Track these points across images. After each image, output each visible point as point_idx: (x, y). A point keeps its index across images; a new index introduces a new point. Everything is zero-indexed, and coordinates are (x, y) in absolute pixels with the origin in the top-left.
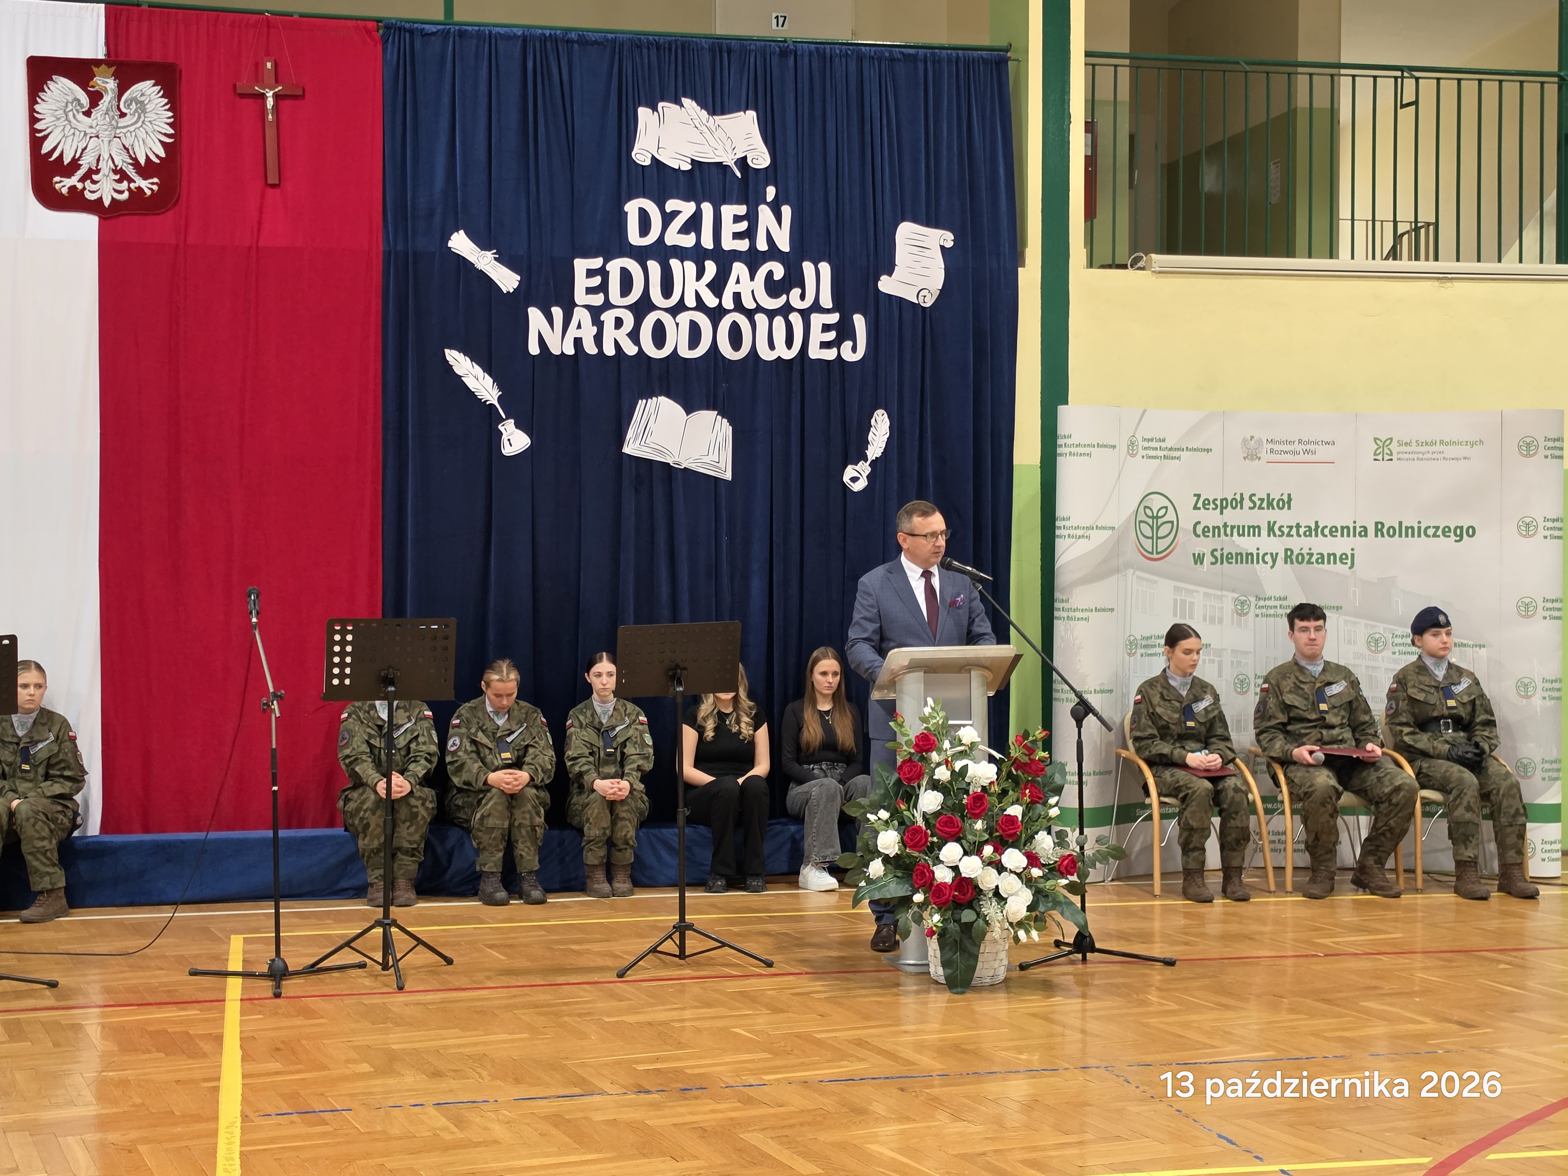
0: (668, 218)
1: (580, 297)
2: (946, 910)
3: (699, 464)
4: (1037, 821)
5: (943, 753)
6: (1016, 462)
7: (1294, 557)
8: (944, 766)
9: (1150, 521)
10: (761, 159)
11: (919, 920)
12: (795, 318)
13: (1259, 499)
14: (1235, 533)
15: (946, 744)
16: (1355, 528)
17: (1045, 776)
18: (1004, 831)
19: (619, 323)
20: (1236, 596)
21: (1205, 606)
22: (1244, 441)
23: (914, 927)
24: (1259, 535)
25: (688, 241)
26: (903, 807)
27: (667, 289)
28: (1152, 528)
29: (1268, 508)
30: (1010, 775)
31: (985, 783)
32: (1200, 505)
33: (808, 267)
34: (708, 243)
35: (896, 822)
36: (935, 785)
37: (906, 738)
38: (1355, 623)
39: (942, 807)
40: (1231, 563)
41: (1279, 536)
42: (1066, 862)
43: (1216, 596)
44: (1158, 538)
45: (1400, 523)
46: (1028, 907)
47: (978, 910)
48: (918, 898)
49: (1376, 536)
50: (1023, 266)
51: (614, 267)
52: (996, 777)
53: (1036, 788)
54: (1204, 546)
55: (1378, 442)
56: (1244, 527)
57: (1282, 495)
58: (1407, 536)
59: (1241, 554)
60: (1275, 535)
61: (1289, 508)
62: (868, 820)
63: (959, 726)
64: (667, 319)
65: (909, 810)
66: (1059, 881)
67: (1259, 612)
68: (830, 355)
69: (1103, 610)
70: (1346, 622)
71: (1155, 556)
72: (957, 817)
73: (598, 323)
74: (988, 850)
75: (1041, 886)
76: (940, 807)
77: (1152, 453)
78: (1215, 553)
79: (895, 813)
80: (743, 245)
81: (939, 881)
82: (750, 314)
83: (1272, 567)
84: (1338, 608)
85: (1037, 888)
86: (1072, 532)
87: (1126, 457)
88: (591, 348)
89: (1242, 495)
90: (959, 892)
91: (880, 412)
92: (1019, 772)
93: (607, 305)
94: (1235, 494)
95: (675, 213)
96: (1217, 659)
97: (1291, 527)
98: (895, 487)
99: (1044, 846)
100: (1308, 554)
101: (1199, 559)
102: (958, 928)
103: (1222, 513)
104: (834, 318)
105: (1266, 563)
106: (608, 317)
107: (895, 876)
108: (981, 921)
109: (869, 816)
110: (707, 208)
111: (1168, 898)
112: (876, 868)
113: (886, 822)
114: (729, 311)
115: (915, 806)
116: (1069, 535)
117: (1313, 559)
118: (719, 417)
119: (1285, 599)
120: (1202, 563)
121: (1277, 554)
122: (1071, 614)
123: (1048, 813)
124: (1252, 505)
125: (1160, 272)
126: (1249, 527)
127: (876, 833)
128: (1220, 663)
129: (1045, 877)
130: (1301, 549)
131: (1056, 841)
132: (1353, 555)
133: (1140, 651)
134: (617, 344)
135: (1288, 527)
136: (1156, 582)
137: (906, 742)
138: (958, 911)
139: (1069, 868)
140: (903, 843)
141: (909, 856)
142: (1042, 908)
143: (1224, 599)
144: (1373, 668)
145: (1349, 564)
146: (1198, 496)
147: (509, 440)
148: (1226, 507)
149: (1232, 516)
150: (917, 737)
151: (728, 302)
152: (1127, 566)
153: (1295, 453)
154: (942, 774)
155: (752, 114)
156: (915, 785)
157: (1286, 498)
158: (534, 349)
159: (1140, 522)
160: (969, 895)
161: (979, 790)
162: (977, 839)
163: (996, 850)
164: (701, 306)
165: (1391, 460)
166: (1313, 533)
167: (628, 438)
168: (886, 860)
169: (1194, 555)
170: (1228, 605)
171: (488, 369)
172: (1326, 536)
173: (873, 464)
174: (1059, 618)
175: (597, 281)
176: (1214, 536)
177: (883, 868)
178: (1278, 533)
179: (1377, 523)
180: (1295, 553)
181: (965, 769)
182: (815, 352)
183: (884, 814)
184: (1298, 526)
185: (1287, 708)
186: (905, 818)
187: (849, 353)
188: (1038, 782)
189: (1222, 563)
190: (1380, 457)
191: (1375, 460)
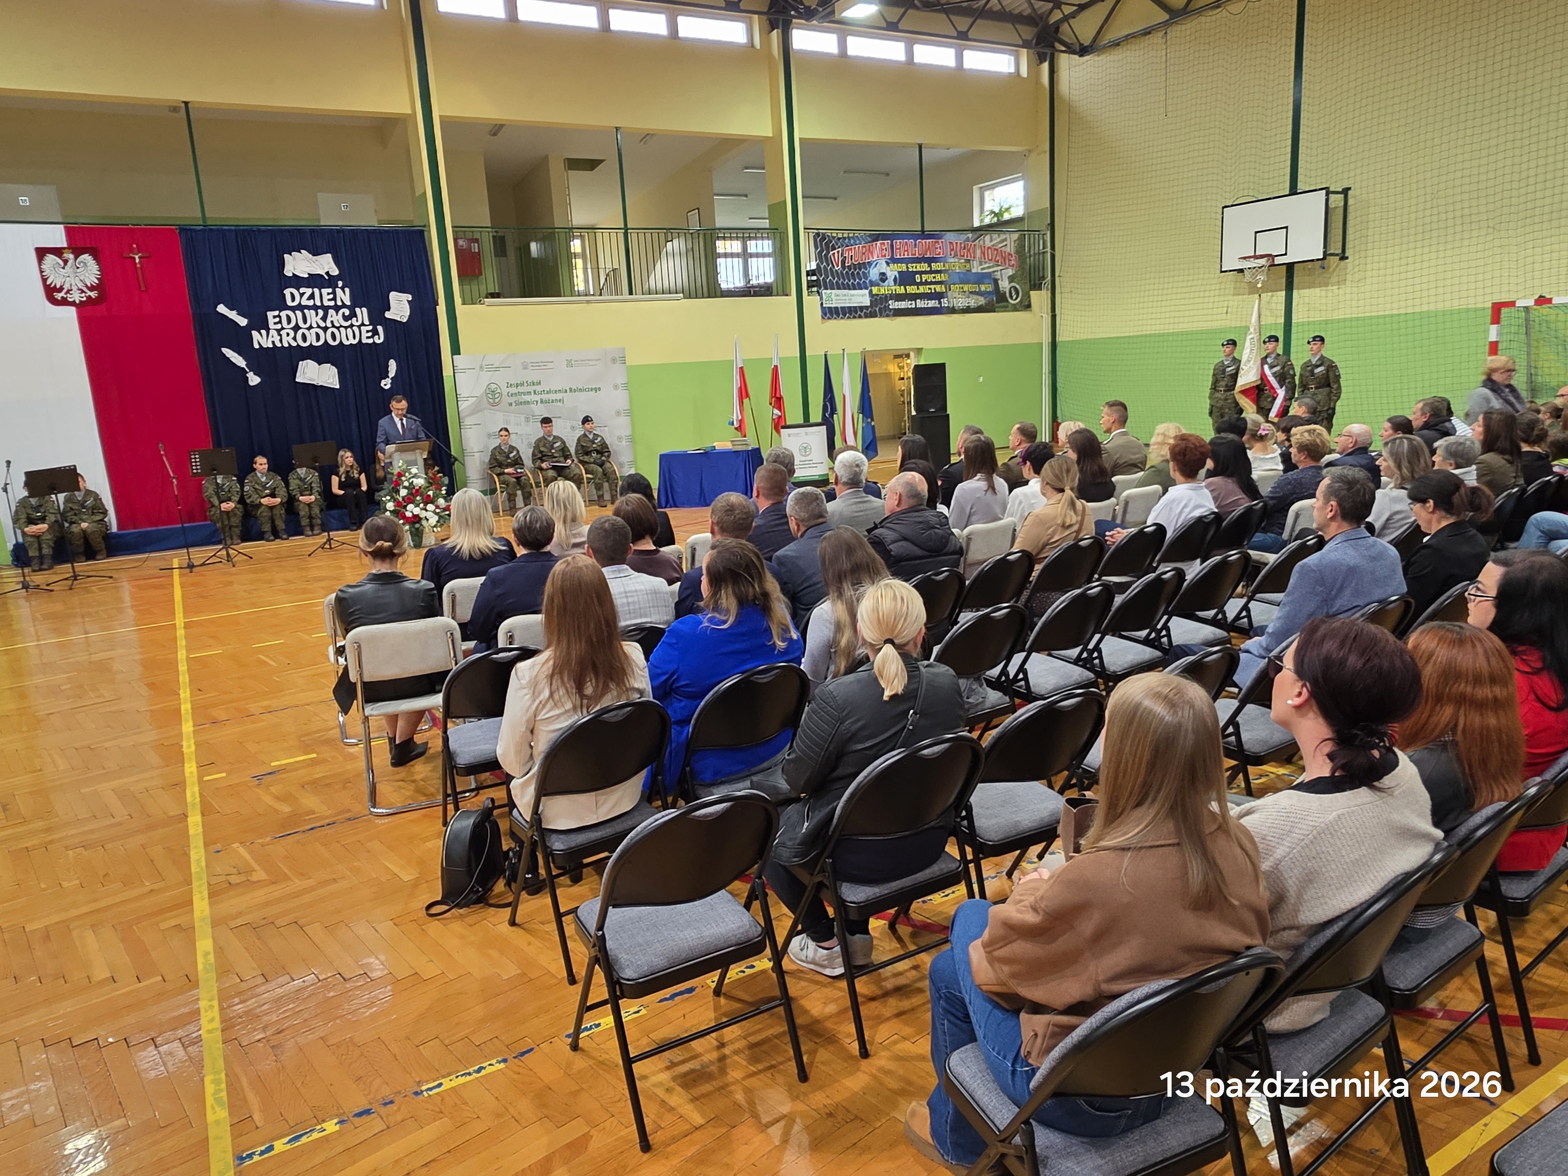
0: (302, 295)
1: (271, 326)
3: (327, 384)
5: (407, 477)
6: (445, 374)
7: (544, 402)
8: (408, 481)
9: (491, 393)
10: (335, 272)
12: (355, 329)
13: (529, 383)
14: (522, 395)
15: (408, 475)
16: (563, 390)
19: (288, 334)
20: (525, 416)
21: (515, 420)
22: (522, 363)
24: (531, 395)
25: (311, 303)
26: (394, 495)
27: (305, 322)
28: (492, 395)
29: (533, 386)
32: (509, 386)
33: (358, 310)
34: (319, 304)
35: (392, 500)
36: (405, 487)
39: (407, 494)
40: (522, 405)
41: (538, 395)
43: (518, 417)
44: (495, 398)
45: (578, 388)
46: (437, 521)
47: (421, 523)
49: (570, 392)
50: (438, 305)
51: (283, 314)
54: (512, 400)
55: (567, 361)
56: (525, 392)
57: (537, 381)
58: (580, 392)
59: (525, 401)
60: (536, 395)
61: (540, 385)
62: (384, 500)
63: (412, 469)
64: (306, 332)
65: (396, 496)
68: (370, 341)
69: (478, 424)
71: (494, 405)
72: (412, 496)
73: (280, 335)
77: (490, 370)
78: (516, 402)
79: (392, 497)
80: (332, 303)
81: (408, 516)
82: (338, 328)
83: (535, 405)
85: (439, 515)
87: (481, 372)
88: (278, 345)
89: (523, 381)
90: (414, 519)
91: (392, 360)
93: (283, 328)
94: (521, 381)
95: (304, 293)
96: (521, 437)
97: (542, 392)
100: (548, 400)
101: (511, 404)
103: (517, 388)
104: (370, 328)
105: (533, 404)
106: (283, 333)
108: (422, 527)
109: (384, 498)
110: (316, 291)
113: (389, 500)
114: (330, 328)
115: (398, 494)
116: (463, 400)
117: (549, 402)
118: (332, 366)
120: (512, 406)
121: (538, 401)
122: (467, 427)
124: (527, 385)
125: (489, 305)
126: (527, 392)
127: (386, 504)
129: (441, 512)
130: (546, 398)
132: (563, 399)
134: (289, 343)
135: (540, 391)
136: (494, 414)
137: (394, 475)
138: (415, 524)
140: (395, 506)
142: (441, 521)
143: (520, 417)
145: (561, 403)
146: (508, 383)
147: (252, 380)
148: (518, 386)
149: (521, 389)
150: (398, 473)
151: (329, 325)
152: (485, 409)
153: (540, 366)
155: (329, 256)
156: (398, 488)
158: (256, 346)
159: (488, 393)
161: (419, 488)
162: (419, 503)
163: (425, 505)
164: (319, 327)
165: (572, 367)
166: (549, 393)
167: (297, 376)
169: (509, 403)
170: (523, 419)
171: (240, 354)
172: (553, 394)
173: (390, 380)
174: (463, 429)
175: (277, 320)
176: (515, 396)
179: (570, 388)
180: (544, 400)
181: (414, 481)
182: (364, 341)
183: (388, 498)
184: (544, 391)
185: (541, 452)
186: (395, 498)
187: (378, 341)
189: (519, 405)
191: (567, 367)
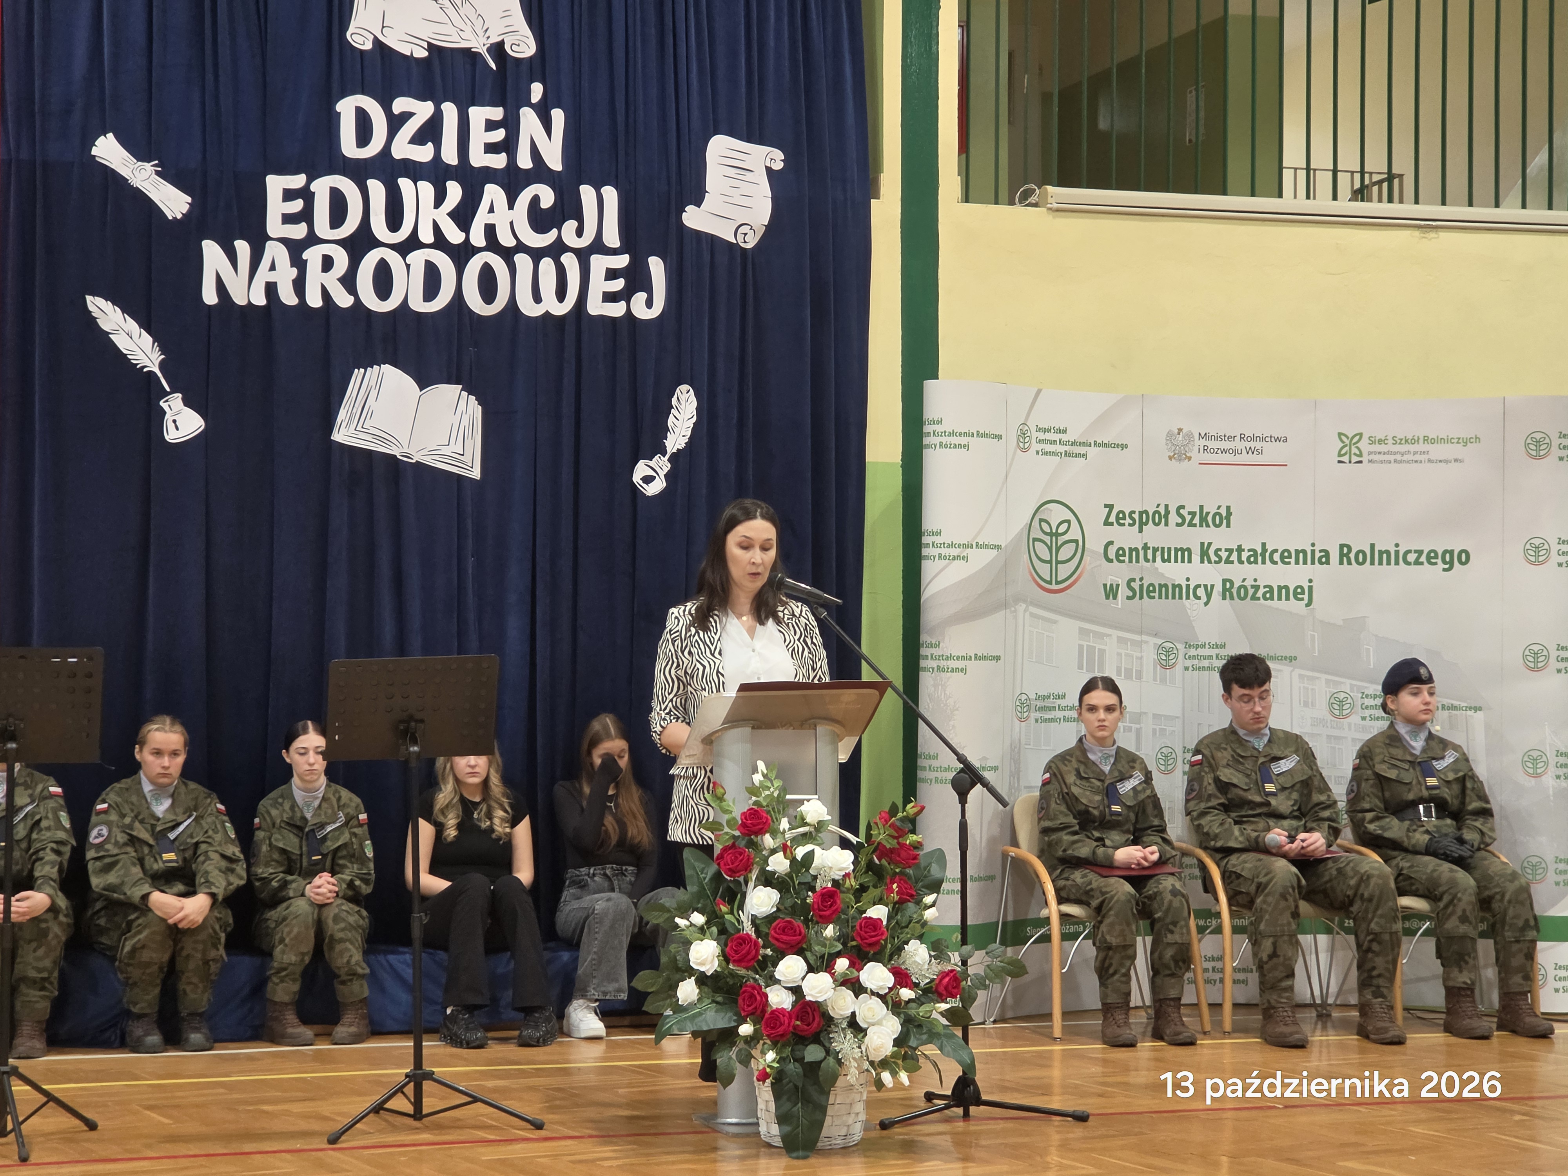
0: (396, 122)
1: (274, 227)
2: (784, 1046)
3: (436, 457)
4: (907, 927)
5: (779, 835)
6: (869, 458)
7: (1234, 591)
8: (782, 853)
9: (1047, 539)
10: (523, 45)
11: (746, 1060)
12: (569, 261)
13: (1189, 513)
14: (1158, 559)
15: (784, 824)
16: (1313, 552)
17: (918, 866)
18: (862, 940)
19: (328, 263)
20: (1160, 642)
21: (1119, 654)
22: (1170, 435)
23: (739, 1069)
24: (1190, 561)
25: (424, 154)
26: (724, 909)
27: (394, 220)
28: (1050, 549)
29: (1201, 526)
30: (870, 866)
31: (838, 875)
32: (1112, 519)
33: (587, 193)
34: (450, 156)
35: (714, 929)
36: (768, 880)
37: (727, 817)
38: (1313, 678)
39: (778, 910)
40: (1154, 598)
41: (1216, 562)
42: (947, 979)
43: (1133, 642)
44: (1058, 562)
45: (1372, 546)
46: (895, 1040)
47: (827, 1044)
48: (746, 1029)
49: (1341, 563)
50: (877, 197)
51: (322, 187)
52: (852, 867)
53: (905, 882)
54: (1118, 573)
55: (1343, 438)
56: (1169, 549)
57: (1219, 507)
58: (1381, 563)
59: (1166, 586)
60: (1210, 562)
61: (1228, 526)
62: (677, 926)
63: (801, 802)
64: (394, 259)
65: (732, 913)
66: (938, 1005)
67: (1188, 663)
68: (617, 310)
69: (985, 658)
70: (1301, 676)
71: (1054, 587)
72: (798, 922)
73: (299, 264)
74: (842, 964)
75: (912, 1012)
76: (775, 909)
77: (1049, 448)
78: (1132, 584)
79: (713, 918)
80: (499, 161)
81: (774, 1007)
82: (507, 254)
83: (1206, 604)
84: (1292, 659)
85: (906, 1014)
86: (944, 551)
87: (1015, 453)
88: (288, 297)
89: (1167, 506)
90: (802, 1021)
91: (684, 387)
92: (884, 862)
93: (312, 239)
94: (1158, 506)
95: (406, 116)
96: (1134, 726)
97: (1230, 551)
98: (704, 491)
99: (918, 959)
100: (1252, 587)
101: (1111, 592)
102: (800, 1070)
103: (1141, 531)
104: (622, 261)
105: (1199, 598)
106: (313, 256)
107: (714, 1001)
108: (831, 1060)
109: (678, 920)
110: (450, 110)
111: (1071, 1042)
112: (687, 991)
113: (702, 930)
114: (480, 250)
115: (741, 907)
116: (940, 555)
117: (1260, 594)
118: (465, 394)
119: (1223, 646)
120: (1115, 597)
121: (1212, 586)
122: (943, 663)
123: (922, 916)
124: (1180, 521)
125: (1058, 210)
126: (1176, 550)
127: (688, 943)
128: (1138, 732)
129: (918, 1001)
130: (1244, 580)
131: (933, 953)
132: (1310, 588)
133: (1034, 715)
134: (325, 294)
135: (1226, 550)
136: (1055, 622)
137: (728, 822)
138: (801, 1047)
139: (950, 988)
140: (726, 957)
141: (733, 975)
142: (913, 1042)
143: (1144, 646)
144: (1337, 738)
145: (1306, 601)
146: (1110, 507)
147: (174, 421)
148: (1146, 523)
149: (1154, 535)
150: (743, 814)
151: (478, 238)
152: (1018, 599)
153: (1235, 452)
154: (779, 864)
156: (741, 879)
157: (1223, 512)
158: (210, 297)
159: (1035, 540)
160: (815, 1025)
161: (830, 885)
162: (826, 951)
163: (852, 965)
164: (440, 242)
165: (1360, 462)
166: (1260, 558)
167: (339, 420)
168: (702, 980)
169: (1105, 585)
170: (1149, 655)
171: (146, 325)
172: (1276, 563)
173: (675, 458)
174: (926, 669)
175: (297, 205)
176: (1131, 561)
177: (698, 991)
178: (1214, 558)
179: (1342, 546)
180: (1236, 585)
181: (810, 856)
182: (596, 307)
183: (698, 919)
184: (1240, 550)
185: (1224, 787)
186: (728, 925)
187: (642, 310)
188: (907, 875)
189: (1141, 598)
190: (1345, 459)
191: (1340, 462)
